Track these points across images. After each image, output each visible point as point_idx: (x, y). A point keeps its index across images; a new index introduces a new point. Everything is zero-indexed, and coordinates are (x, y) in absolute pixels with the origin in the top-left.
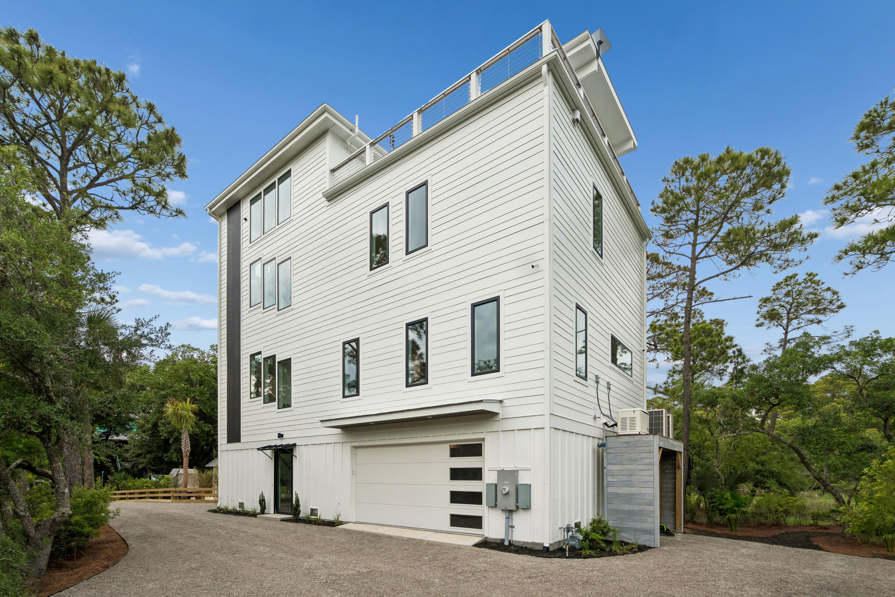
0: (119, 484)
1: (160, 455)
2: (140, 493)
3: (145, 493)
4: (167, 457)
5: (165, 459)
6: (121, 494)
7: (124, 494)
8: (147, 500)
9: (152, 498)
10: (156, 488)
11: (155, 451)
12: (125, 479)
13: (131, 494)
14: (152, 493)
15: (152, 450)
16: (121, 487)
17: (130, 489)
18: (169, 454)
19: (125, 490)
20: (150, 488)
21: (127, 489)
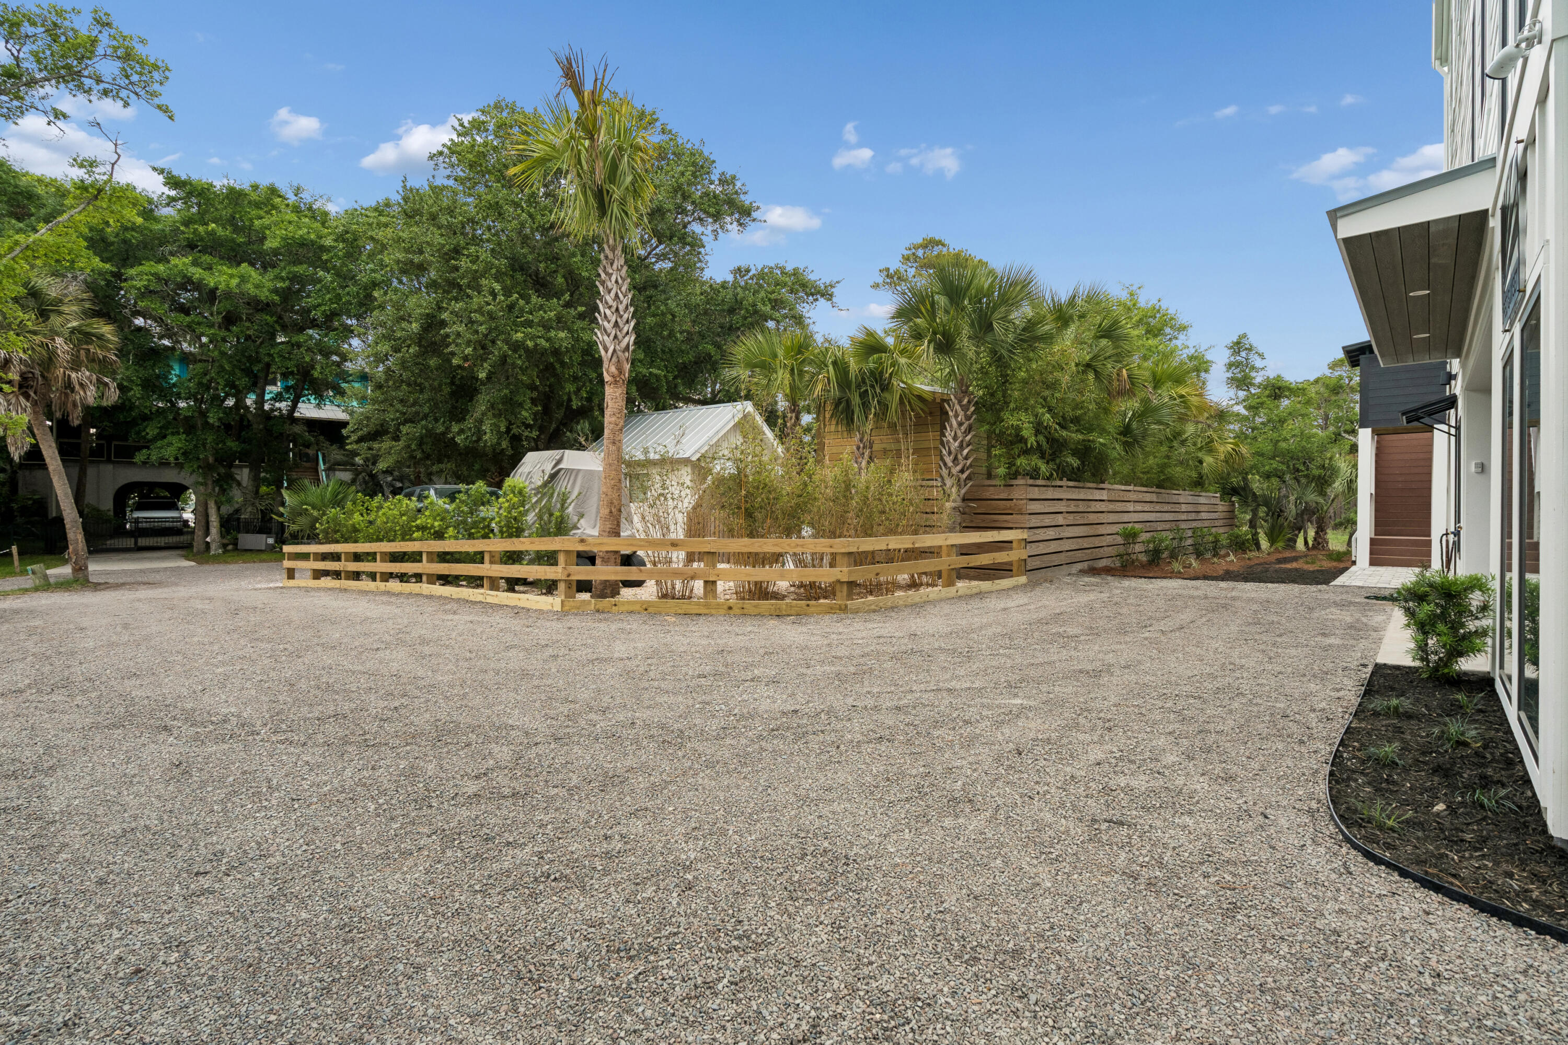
0: (316, 520)
1: (440, 429)
2: (396, 557)
3: (415, 557)
4: (461, 431)
5: (458, 440)
6: (324, 557)
7: (336, 557)
8: (425, 588)
9: (446, 580)
10: (471, 536)
11: (426, 417)
12: (338, 502)
13: (357, 557)
14: (444, 557)
15: (417, 413)
16: (326, 532)
17: (356, 542)
18: (469, 423)
19: (337, 542)
20: (439, 535)
21: (346, 541)
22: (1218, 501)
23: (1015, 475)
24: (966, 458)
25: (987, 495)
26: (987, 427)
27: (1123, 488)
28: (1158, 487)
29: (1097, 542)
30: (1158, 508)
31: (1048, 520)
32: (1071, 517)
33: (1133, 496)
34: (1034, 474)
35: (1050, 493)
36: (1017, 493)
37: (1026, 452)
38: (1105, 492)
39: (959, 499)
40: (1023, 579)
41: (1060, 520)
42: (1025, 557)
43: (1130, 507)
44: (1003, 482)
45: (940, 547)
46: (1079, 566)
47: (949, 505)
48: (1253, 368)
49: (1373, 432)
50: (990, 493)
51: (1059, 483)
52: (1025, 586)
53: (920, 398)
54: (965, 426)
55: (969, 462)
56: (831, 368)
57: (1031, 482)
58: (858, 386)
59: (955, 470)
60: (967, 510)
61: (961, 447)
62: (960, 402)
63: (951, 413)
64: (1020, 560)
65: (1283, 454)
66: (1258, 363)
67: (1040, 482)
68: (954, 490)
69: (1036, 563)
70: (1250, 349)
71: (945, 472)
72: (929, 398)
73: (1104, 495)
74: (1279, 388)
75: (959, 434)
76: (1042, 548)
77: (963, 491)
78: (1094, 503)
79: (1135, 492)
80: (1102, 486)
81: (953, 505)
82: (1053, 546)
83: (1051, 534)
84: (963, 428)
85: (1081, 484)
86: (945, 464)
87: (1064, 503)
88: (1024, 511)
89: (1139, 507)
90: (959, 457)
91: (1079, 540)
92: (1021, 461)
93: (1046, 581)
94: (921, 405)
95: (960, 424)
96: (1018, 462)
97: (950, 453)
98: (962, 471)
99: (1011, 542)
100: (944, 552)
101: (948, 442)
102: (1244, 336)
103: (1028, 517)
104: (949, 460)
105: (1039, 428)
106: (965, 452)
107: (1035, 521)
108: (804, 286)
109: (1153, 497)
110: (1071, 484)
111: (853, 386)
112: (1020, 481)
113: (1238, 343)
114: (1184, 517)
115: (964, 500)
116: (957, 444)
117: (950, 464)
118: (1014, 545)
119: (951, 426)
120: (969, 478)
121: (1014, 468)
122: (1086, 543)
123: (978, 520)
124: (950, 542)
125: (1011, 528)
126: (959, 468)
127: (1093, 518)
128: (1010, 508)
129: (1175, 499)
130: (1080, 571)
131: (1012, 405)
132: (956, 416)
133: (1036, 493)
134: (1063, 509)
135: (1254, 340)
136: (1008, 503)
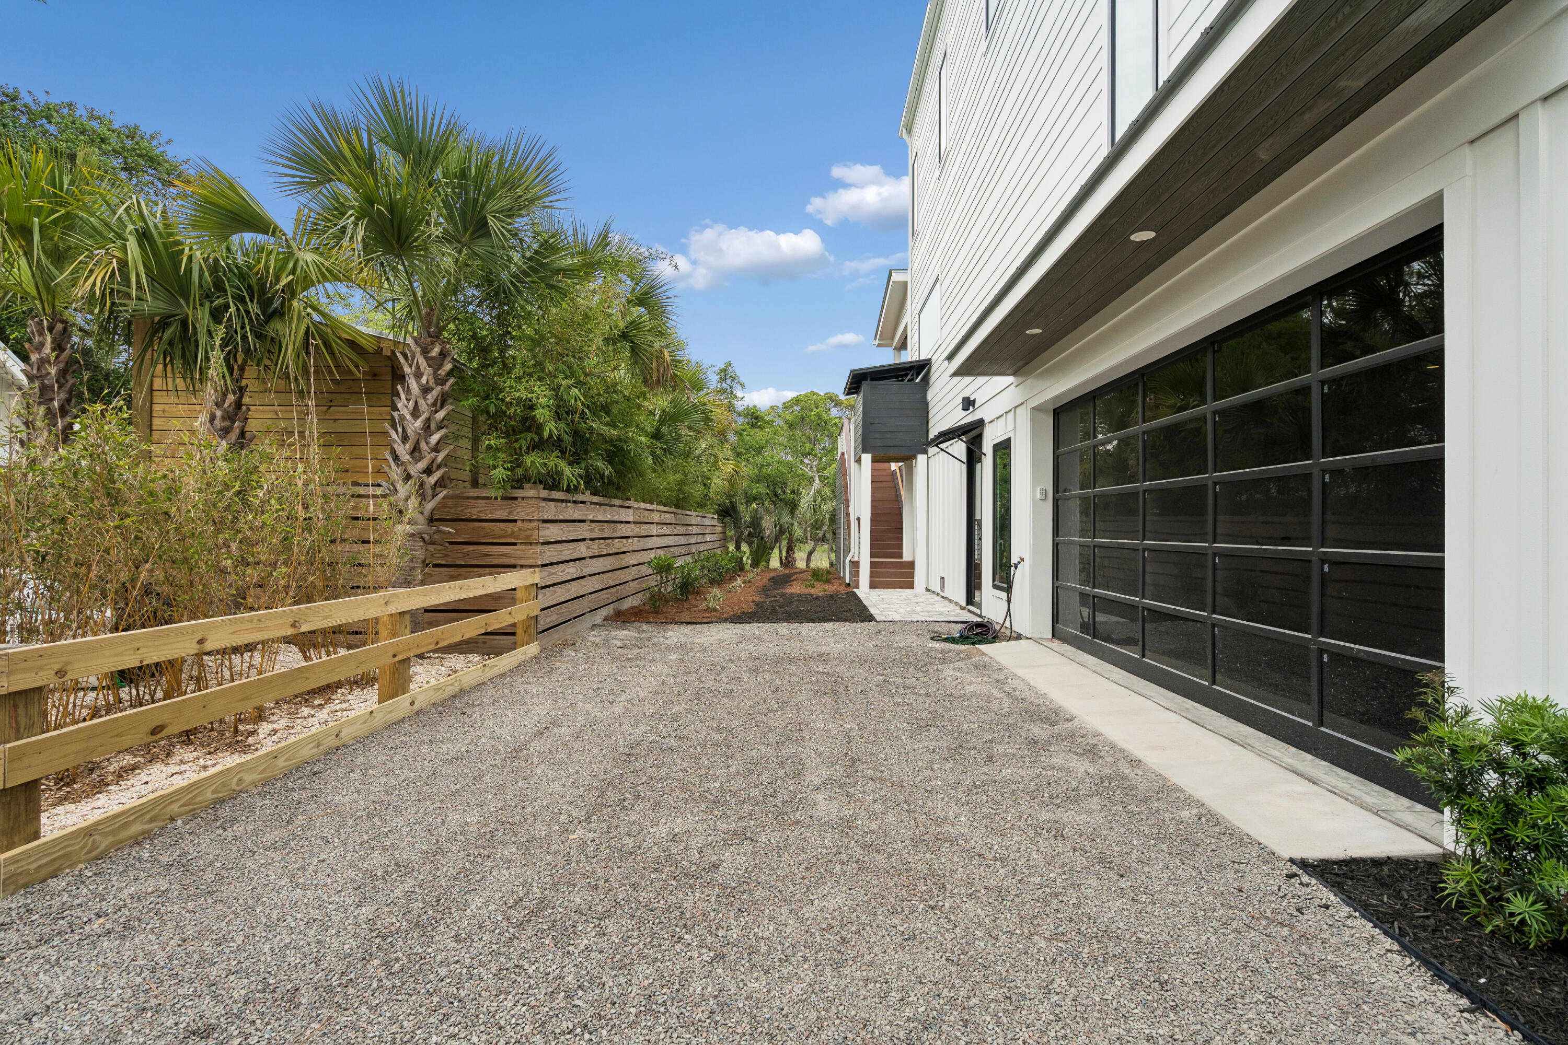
22: (715, 522)
23: (518, 483)
24: (436, 449)
25: (474, 512)
26: (473, 401)
27: (648, 506)
28: (677, 506)
29: (623, 576)
30: (676, 530)
31: (567, 552)
32: (595, 545)
33: (656, 517)
34: (552, 481)
35: (571, 512)
36: (522, 511)
37: (539, 445)
38: (631, 511)
39: (421, 519)
40: (533, 648)
41: (582, 550)
42: (536, 612)
43: (653, 530)
44: (499, 494)
45: (376, 620)
46: (604, 612)
47: (402, 529)
48: (735, 397)
49: (873, 457)
50: (476, 510)
51: (581, 497)
52: (536, 658)
53: (353, 344)
54: (437, 391)
55: (440, 457)
56: (132, 244)
57: (545, 493)
58: (207, 296)
59: (416, 469)
60: (437, 537)
61: (427, 428)
62: (425, 351)
63: (407, 369)
64: (529, 618)
65: (767, 478)
66: (739, 394)
67: (557, 495)
68: (413, 502)
69: (552, 618)
70: (734, 378)
71: (395, 473)
72: (370, 346)
73: (628, 515)
74: (756, 418)
75: (423, 405)
76: (560, 594)
77: (429, 506)
78: (620, 526)
79: (658, 513)
80: (628, 503)
81: (409, 529)
82: (574, 589)
83: (571, 571)
84: (431, 397)
85: (606, 501)
86: (396, 457)
87: (587, 526)
88: (534, 539)
89: (661, 530)
90: (423, 446)
91: (604, 576)
92: (533, 460)
93: (565, 644)
94: (354, 356)
95: (426, 390)
96: (528, 460)
97: (405, 439)
98: (428, 471)
99: (515, 589)
100: (383, 628)
101: (402, 418)
102: (729, 364)
103: (539, 548)
104: (403, 451)
105: (561, 411)
106: (435, 438)
107: (550, 554)
108: (153, 161)
109: (670, 518)
110: (595, 499)
111: (195, 291)
112: (529, 492)
113: (725, 370)
114: (694, 540)
115: (431, 520)
116: (418, 423)
117: (405, 457)
118: (519, 594)
119: (408, 392)
120: (440, 483)
121: (519, 471)
122: (610, 580)
123: (458, 554)
124: (395, 608)
125: (514, 566)
126: (422, 465)
127: (619, 545)
128: (512, 534)
129: (688, 520)
130: (606, 619)
131: (517, 371)
132: (418, 375)
133: (551, 511)
134: (586, 535)
135: (738, 369)
136: (509, 527)
